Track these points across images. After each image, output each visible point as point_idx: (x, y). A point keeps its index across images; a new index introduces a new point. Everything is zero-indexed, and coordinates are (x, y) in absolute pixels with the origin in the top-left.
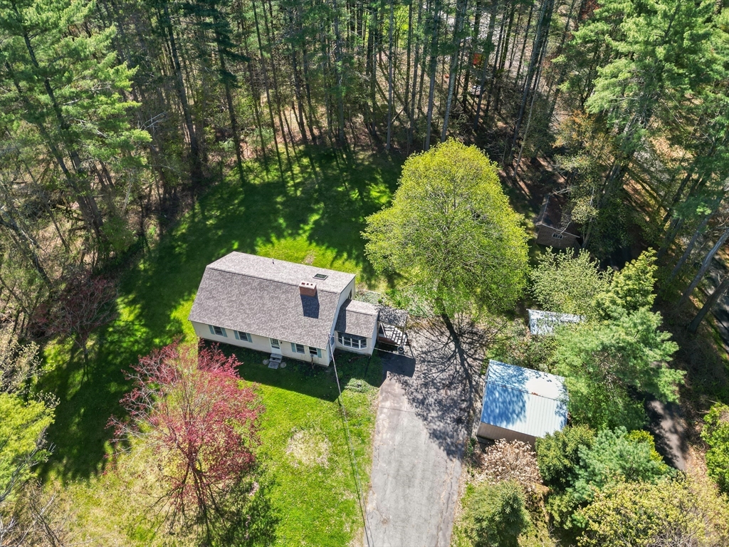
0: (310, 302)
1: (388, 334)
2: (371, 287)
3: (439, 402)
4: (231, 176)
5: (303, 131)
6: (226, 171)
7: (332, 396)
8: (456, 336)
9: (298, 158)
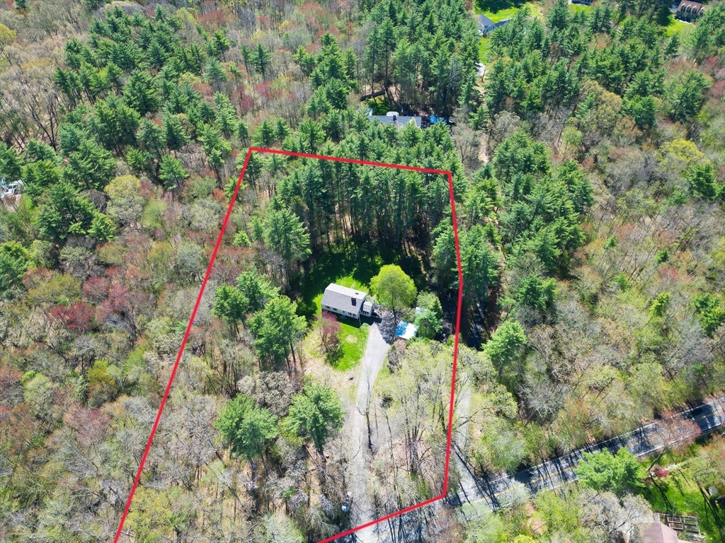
0: (354, 302)
1: (375, 311)
2: (372, 296)
3: (387, 330)
4: (326, 249)
5: (352, 228)
6: (325, 247)
7: (358, 327)
8: (395, 313)
9: (350, 242)
